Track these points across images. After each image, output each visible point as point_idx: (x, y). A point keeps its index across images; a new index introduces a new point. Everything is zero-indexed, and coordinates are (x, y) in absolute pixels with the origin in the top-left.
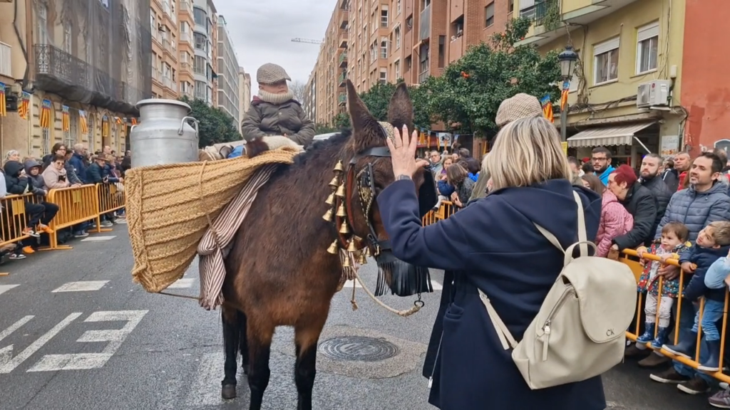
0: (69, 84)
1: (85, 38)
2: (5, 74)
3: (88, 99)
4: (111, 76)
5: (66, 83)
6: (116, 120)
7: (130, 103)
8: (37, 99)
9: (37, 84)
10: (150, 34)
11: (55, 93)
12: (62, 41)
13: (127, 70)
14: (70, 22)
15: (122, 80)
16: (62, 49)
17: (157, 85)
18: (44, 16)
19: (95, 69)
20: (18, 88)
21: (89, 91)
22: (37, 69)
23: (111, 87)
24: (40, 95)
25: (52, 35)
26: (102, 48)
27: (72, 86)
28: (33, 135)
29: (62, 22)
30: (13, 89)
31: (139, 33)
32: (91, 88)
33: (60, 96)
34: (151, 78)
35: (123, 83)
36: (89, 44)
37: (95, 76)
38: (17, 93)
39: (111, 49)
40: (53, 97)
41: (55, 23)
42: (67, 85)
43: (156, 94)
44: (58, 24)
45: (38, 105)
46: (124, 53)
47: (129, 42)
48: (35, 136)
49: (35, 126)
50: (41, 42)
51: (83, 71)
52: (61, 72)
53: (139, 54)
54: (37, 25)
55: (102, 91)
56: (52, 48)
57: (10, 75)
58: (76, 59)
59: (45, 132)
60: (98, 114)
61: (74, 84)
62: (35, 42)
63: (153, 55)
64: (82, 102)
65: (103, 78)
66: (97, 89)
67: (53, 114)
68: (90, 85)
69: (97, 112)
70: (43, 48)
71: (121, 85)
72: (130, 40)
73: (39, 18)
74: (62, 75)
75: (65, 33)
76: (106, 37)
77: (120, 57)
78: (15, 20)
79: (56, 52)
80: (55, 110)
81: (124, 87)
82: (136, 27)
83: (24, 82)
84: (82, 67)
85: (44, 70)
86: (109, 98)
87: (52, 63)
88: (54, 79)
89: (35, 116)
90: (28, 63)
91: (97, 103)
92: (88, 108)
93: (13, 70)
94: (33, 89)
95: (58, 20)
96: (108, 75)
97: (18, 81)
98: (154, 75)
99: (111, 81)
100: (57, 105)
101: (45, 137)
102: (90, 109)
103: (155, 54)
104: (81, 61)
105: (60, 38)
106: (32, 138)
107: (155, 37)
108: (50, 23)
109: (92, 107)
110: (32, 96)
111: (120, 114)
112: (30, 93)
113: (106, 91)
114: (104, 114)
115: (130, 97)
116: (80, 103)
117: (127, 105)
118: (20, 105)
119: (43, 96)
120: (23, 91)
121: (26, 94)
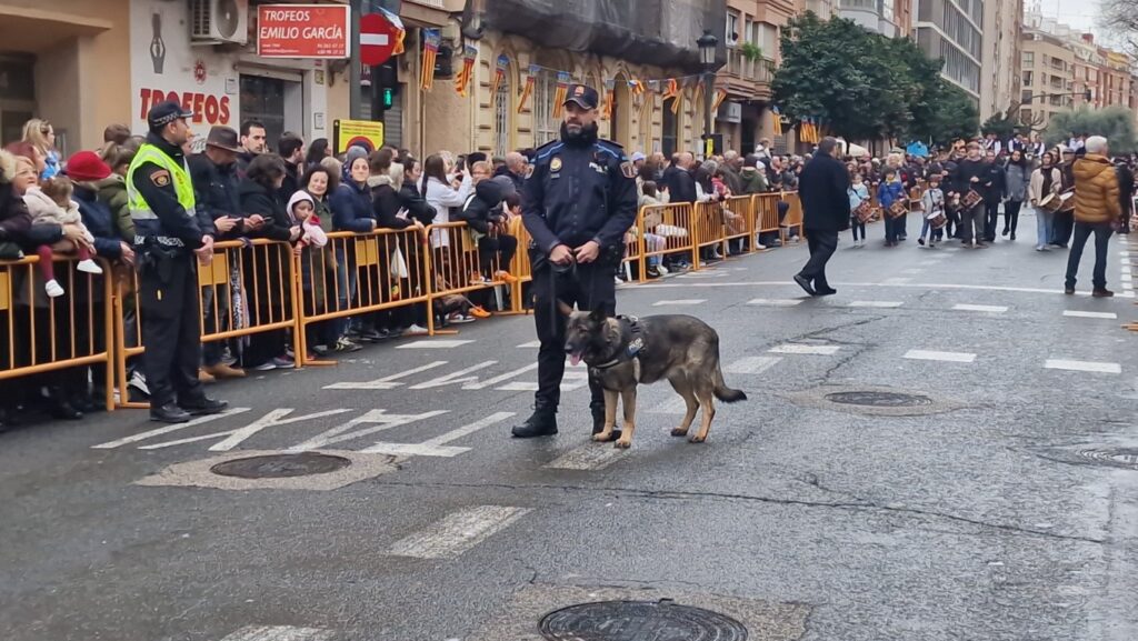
0: (547, 12)
3: (583, 40)
5: (542, 11)
6: (634, 86)
8: (486, 48)
9: (487, 20)
11: (521, 33)
20: (453, 30)
21: (583, 25)
23: (632, 6)
24: (494, 43)
27: (553, 17)
28: (478, 124)
30: (446, 33)
32: (590, 15)
33: (529, 38)
38: (450, 40)
42: (544, 15)
45: (490, 63)
48: (483, 128)
49: (484, 106)
55: (613, 20)
59: (499, 117)
60: (605, 72)
61: (557, 12)
64: (572, 49)
66: (601, 14)
67: (515, 80)
69: (602, 67)
80: (520, 71)
81: (661, 4)
83: (462, 17)
86: (628, 33)
89: (483, 85)
94: (480, 30)
97: (453, 15)
100: (524, 60)
101: (499, 128)
106: (477, 131)
109: (590, 58)
110: (477, 46)
111: (652, 70)
112: (476, 39)
113: (622, 19)
114: (615, 72)
115: (673, 28)
116: (568, 52)
117: (667, 48)
118: (458, 65)
119: (497, 44)
120: (463, 36)
121: (467, 43)
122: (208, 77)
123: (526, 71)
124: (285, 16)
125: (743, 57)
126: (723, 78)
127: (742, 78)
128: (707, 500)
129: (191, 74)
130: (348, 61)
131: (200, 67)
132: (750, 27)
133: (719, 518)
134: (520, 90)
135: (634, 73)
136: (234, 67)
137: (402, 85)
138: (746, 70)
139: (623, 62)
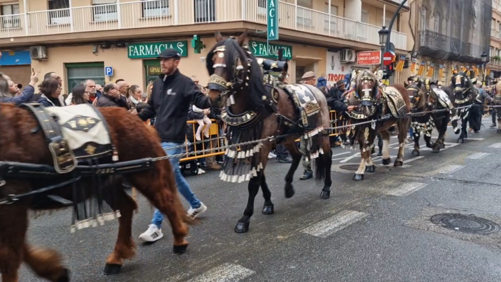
0: (436, 50)
1: (447, 21)
2: (403, 49)
3: (446, 57)
4: (462, 40)
5: (434, 49)
6: (462, 69)
7: (474, 56)
8: (418, 60)
9: (419, 53)
10: (491, 8)
11: (428, 55)
12: (433, 26)
13: (472, 36)
14: (439, 13)
15: (469, 42)
16: (433, 31)
17: (495, 41)
18: (424, 13)
19: (452, 38)
20: (409, 56)
21: (446, 52)
22: (419, 44)
23: (461, 47)
24: (420, 58)
25: (428, 23)
26: (457, 24)
27: (438, 51)
29: (434, 15)
30: (407, 57)
31: (483, 9)
32: (448, 50)
33: (430, 57)
34: (490, 37)
35: (469, 44)
36: (449, 23)
37: (451, 42)
38: (408, 58)
39: (462, 23)
40: (427, 58)
41: (430, 16)
43: (493, 47)
44: (432, 17)
45: (419, 63)
46: (471, 25)
47: (475, 17)
50: (422, 29)
51: (444, 40)
52: (432, 44)
53: (482, 23)
54: (421, 20)
55: (455, 50)
56: (428, 31)
57: (406, 49)
58: (441, 35)
62: (419, 30)
63: (493, 21)
65: (456, 43)
66: (452, 49)
67: (426, 68)
68: (448, 48)
69: (451, 64)
70: (423, 32)
71: (468, 45)
72: (476, 16)
73: (422, 16)
74: (432, 46)
75: (435, 21)
76: (460, 17)
77: (469, 27)
78: (410, 20)
79: (430, 33)
80: (427, 65)
81: (470, 46)
82: (481, 5)
83: (412, 52)
84: (444, 39)
85: (423, 44)
86: (459, 55)
87: (427, 40)
88: (428, 48)
89: (417, 69)
90: (415, 42)
91: (452, 58)
92: (446, 62)
93: (408, 46)
94: (416, 56)
95: (432, 14)
96: (459, 41)
97: (409, 52)
98: (493, 34)
99: (461, 44)
100: (429, 63)
102: (448, 62)
103: (495, 20)
104: (443, 35)
105: (433, 25)
107: (495, 8)
108: (428, 18)
109: (448, 61)
110: (416, 59)
111: (466, 64)
112: (415, 58)
113: (458, 51)
114: (456, 64)
115: (473, 53)
116: (442, 60)
117: (472, 58)
118: (410, 64)
119: (422, 58)
120: (412, 57)
121: (413, 59)
122: (345, 71)
123: (429, 65)
124: (364, 54)
125: (494, 60)
126: (488, 65)
127: (494, 65)
128: (484, 185)
129: (341, 70)
130: (380, 65)
131: (343, 68)
132: (497, 51)
133: (489, 191)
134: (427, 70)
135: (461, 65)
136: (351, 68)
137: (394, 70)
138: (496, 63)
139: (458, 62)
